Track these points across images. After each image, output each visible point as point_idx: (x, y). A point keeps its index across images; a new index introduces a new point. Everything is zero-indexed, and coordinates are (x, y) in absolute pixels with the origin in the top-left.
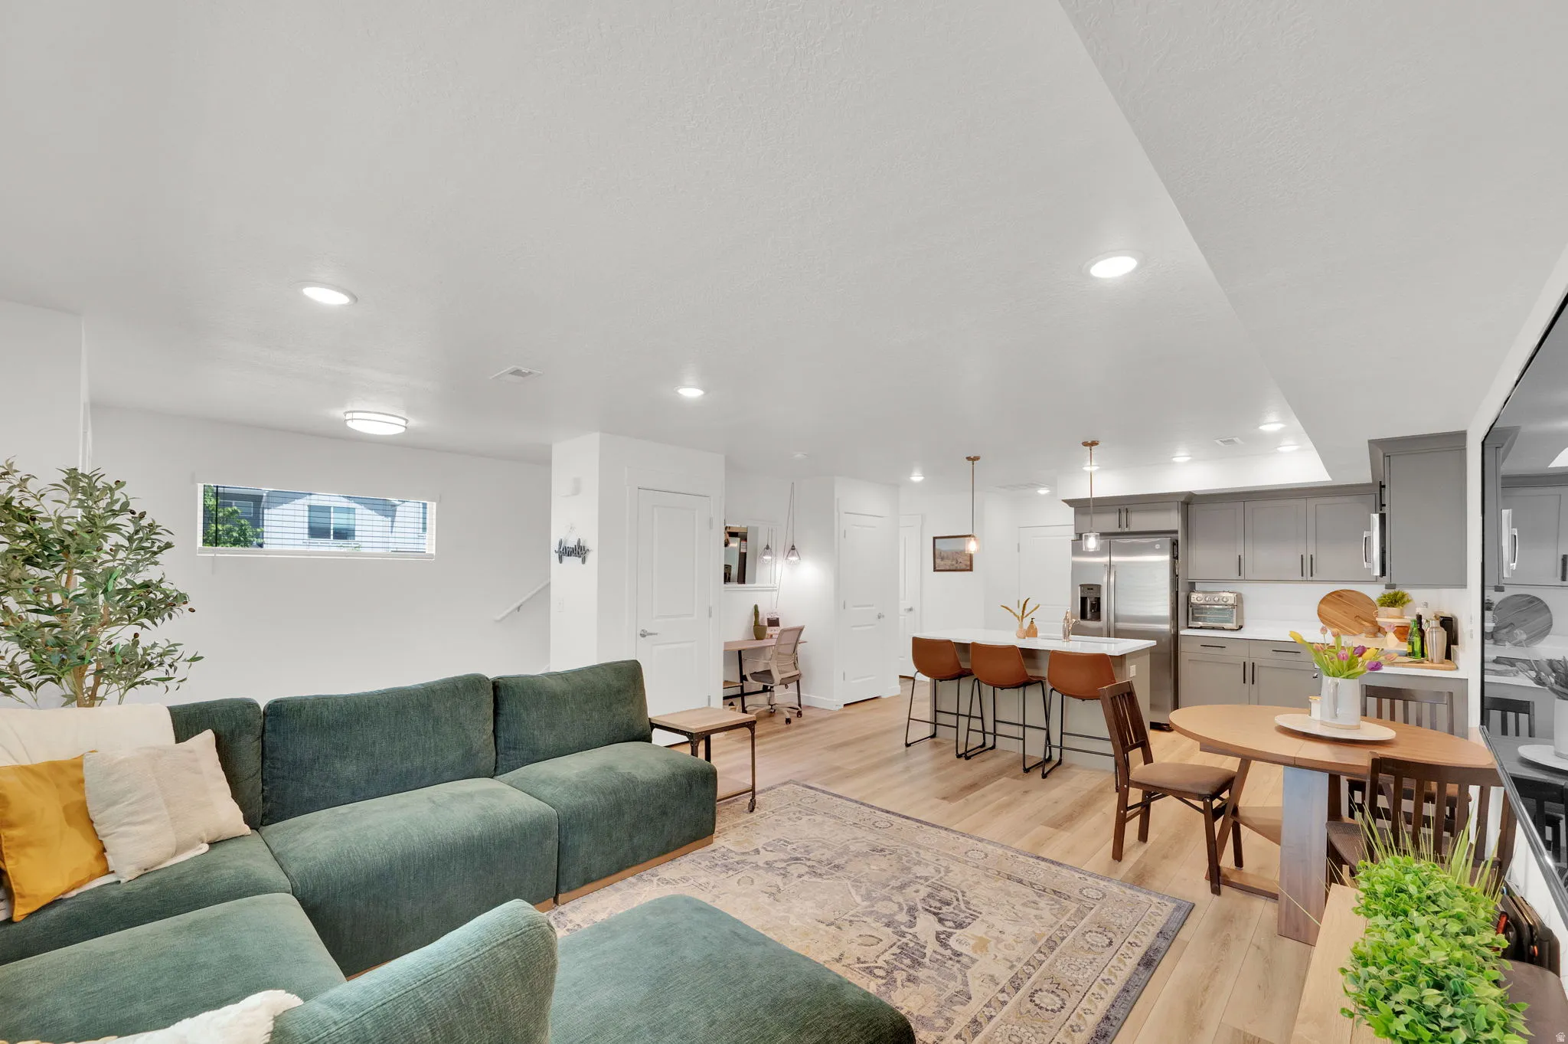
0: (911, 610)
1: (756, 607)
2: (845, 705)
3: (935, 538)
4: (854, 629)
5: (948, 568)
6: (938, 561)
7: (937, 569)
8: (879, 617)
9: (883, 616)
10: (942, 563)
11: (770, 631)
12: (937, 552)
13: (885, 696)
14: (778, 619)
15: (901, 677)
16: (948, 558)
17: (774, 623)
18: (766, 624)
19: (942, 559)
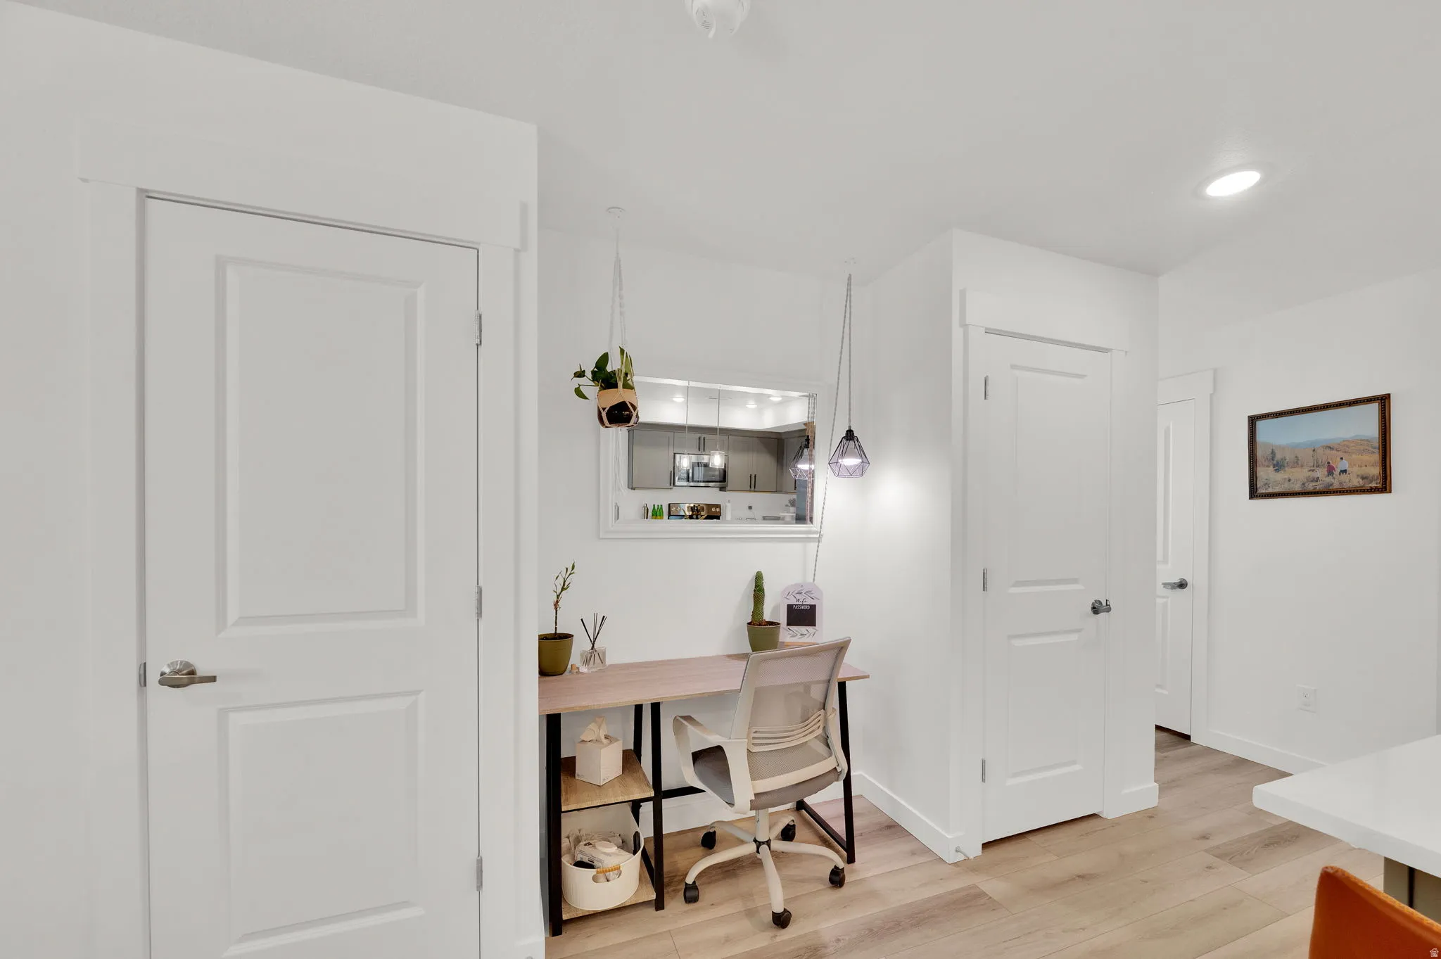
0: (1182, 585)
1: (759, 578)
2: (986, 846)
3: (1253, 420)
4: (1018, 643)
5: (1297, 488)
6: (1262, 473)
7: (1261, 491)
8: (1096, 610)
9: (1108, 609)
10: (1280, 476)
11: (791, 636)
12: (1260, 453)
13: (1110, 813)
14: (813, 607)
15: (1158, 728)
16: (1297, 463)
17: (802, 616)
18: (783, 619)
19: (1279, 467)
